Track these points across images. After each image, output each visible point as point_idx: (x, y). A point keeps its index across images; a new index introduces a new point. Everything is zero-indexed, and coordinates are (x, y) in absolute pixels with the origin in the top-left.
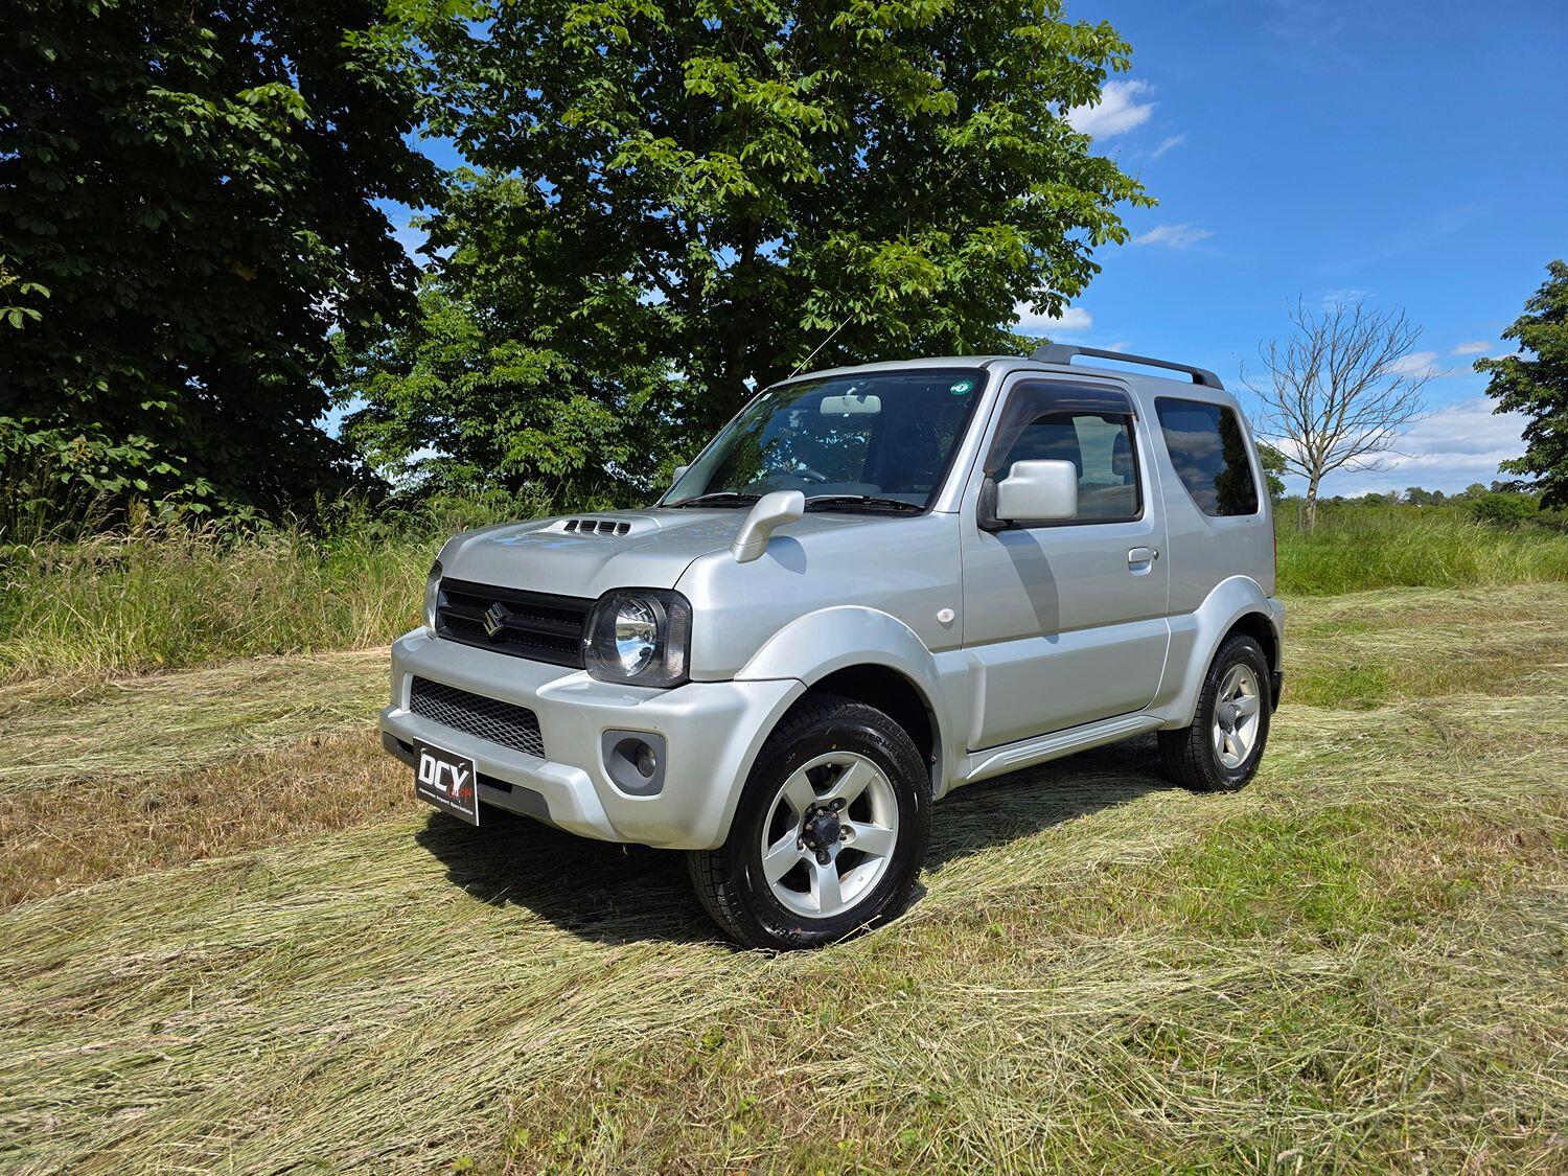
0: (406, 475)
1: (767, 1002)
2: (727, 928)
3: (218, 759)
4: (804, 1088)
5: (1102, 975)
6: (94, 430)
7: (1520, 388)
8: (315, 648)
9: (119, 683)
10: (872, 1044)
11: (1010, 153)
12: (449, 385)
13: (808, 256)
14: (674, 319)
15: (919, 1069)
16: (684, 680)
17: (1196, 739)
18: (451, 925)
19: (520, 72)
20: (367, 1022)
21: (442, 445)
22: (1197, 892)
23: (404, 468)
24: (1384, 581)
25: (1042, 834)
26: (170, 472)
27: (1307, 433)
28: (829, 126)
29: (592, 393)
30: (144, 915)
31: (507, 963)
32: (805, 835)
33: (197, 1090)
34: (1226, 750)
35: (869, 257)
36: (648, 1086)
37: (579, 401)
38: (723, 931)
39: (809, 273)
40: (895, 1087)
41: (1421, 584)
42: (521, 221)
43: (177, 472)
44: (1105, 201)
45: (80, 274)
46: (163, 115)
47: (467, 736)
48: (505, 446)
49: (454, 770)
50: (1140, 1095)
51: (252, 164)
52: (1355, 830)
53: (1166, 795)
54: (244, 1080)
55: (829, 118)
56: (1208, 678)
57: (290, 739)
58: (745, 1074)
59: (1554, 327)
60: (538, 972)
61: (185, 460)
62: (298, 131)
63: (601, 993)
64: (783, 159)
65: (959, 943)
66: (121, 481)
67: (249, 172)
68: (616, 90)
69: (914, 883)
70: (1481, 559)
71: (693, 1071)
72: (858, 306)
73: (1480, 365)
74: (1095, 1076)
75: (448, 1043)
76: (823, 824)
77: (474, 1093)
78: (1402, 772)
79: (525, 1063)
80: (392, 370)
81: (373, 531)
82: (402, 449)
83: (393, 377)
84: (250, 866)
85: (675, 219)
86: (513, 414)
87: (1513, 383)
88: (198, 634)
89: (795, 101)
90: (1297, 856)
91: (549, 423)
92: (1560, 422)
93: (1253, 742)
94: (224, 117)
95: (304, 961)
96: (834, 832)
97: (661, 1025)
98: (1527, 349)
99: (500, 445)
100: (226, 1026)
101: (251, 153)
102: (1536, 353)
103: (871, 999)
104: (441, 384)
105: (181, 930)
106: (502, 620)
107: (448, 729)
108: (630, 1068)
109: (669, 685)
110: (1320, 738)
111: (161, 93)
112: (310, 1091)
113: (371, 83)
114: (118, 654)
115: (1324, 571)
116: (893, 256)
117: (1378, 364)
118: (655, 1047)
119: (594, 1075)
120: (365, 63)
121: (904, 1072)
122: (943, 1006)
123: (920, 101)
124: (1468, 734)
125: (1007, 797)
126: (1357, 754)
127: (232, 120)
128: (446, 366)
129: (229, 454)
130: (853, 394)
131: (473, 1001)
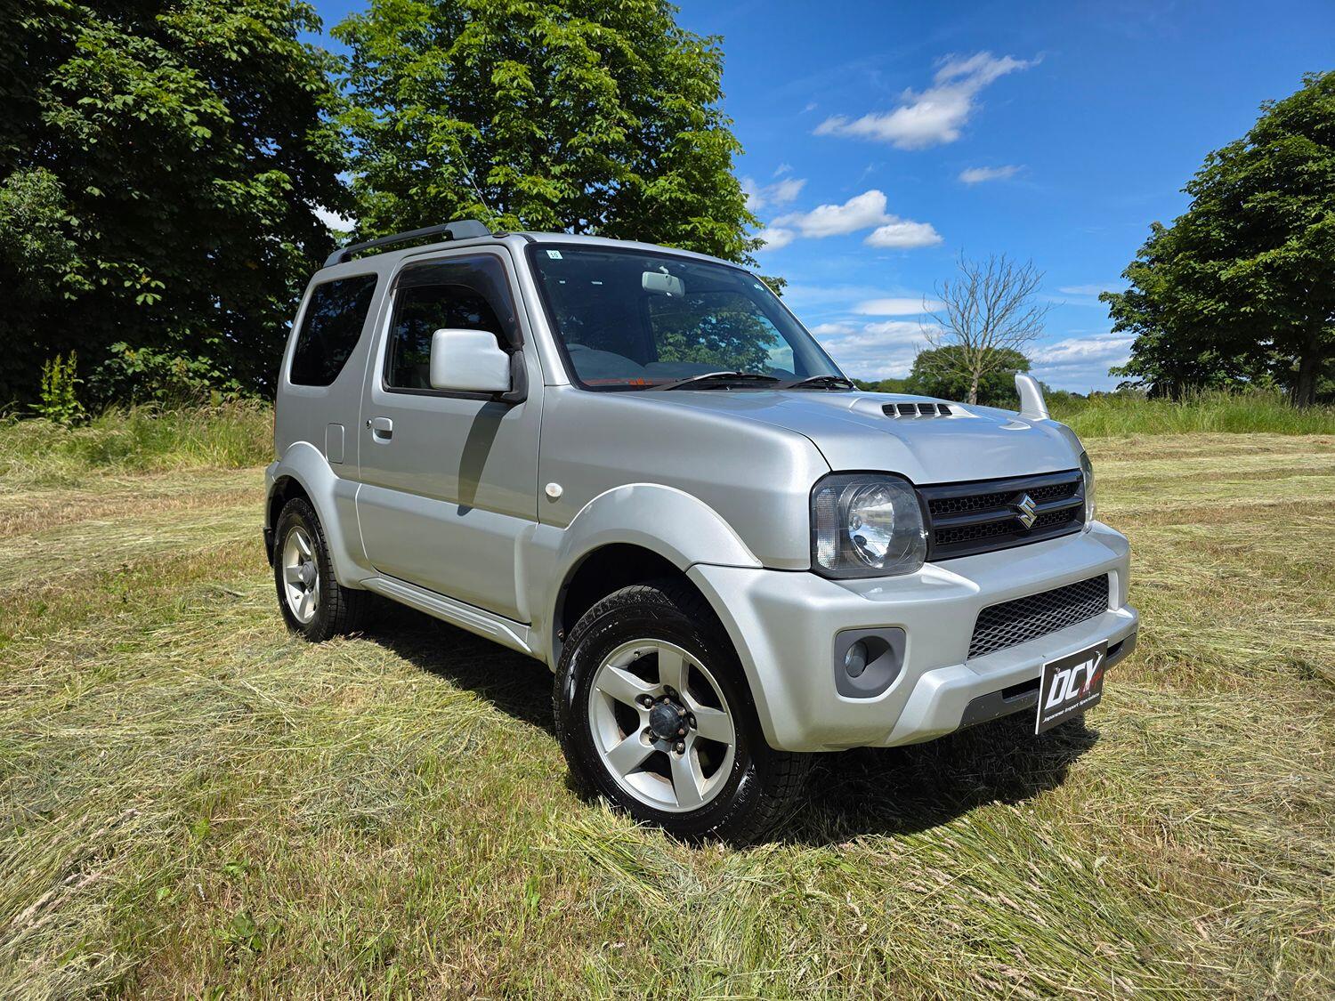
6: (184, 354)
26: (219, 375)
43: (223, 376)
46: (221, 194)
61: (226, 369)
66: (198, 380)
73: (1101, 297)
94: (249, 191)
111: (220, 182)
127: (253, 192)
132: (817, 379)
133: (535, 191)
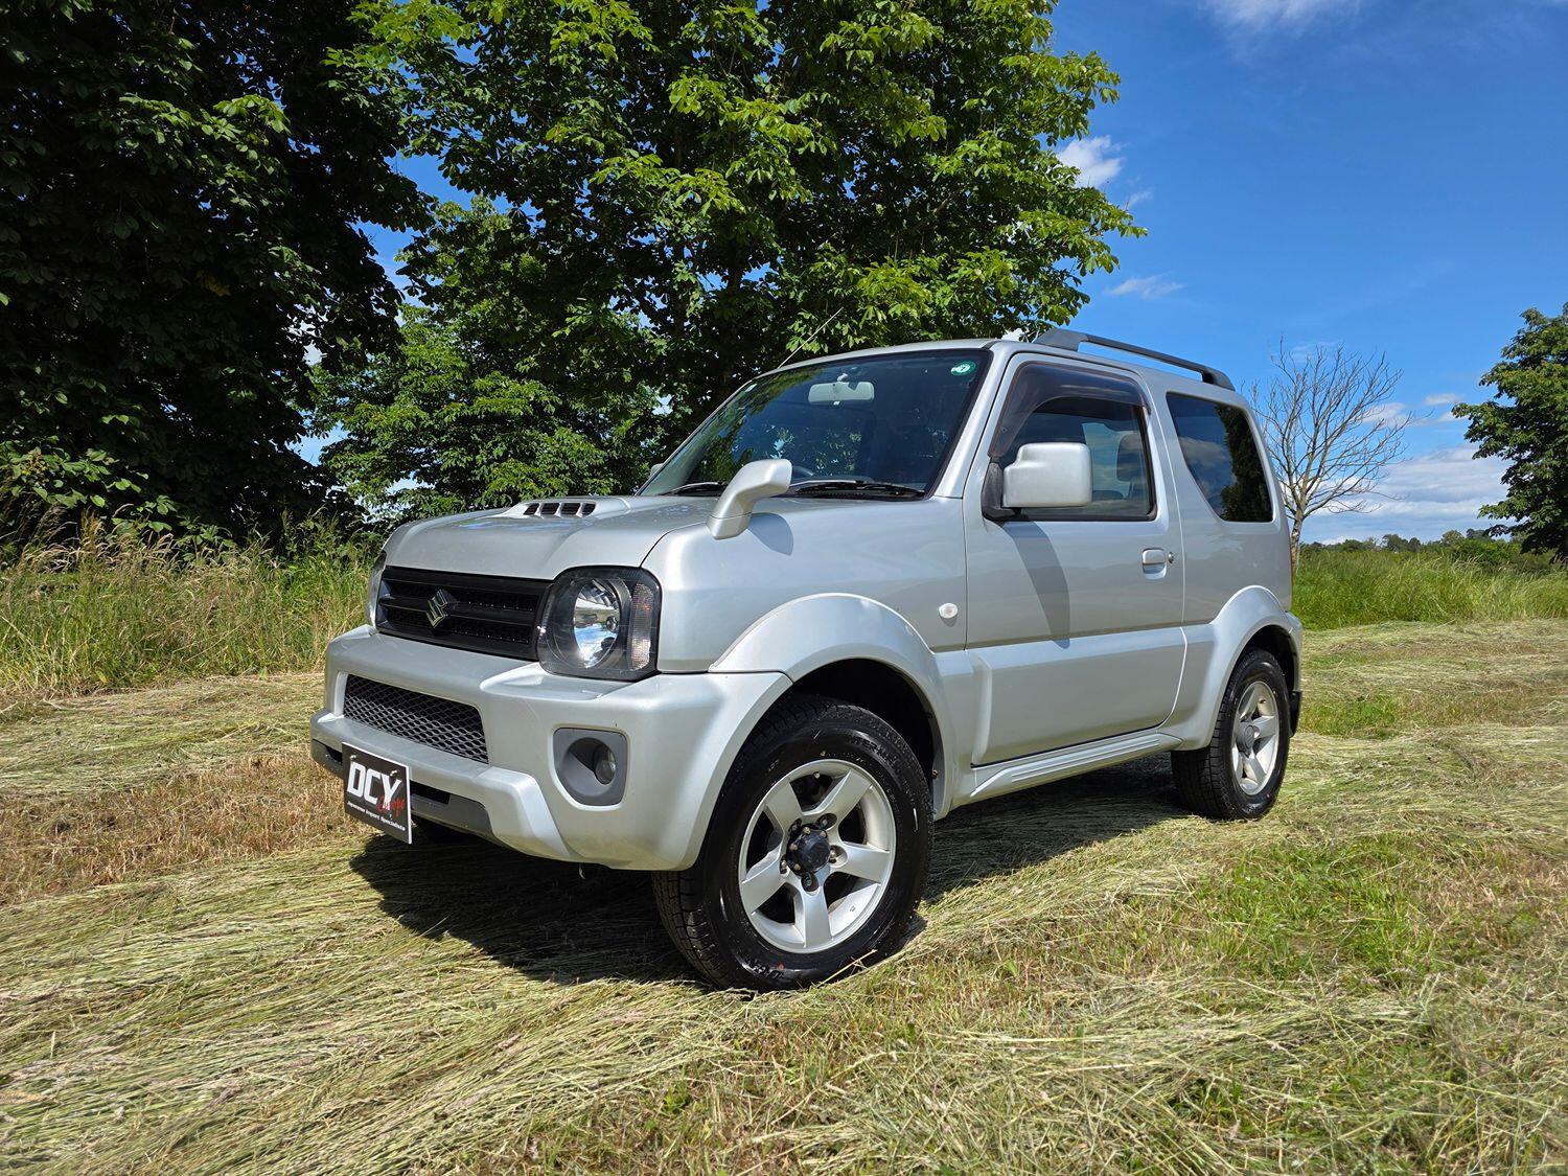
0: (385, 506)
1: (743, 1053)
2: (696, 964)
3: (145, 779)
4: (786, 1160)
5: (1135, 1021)
6: (51, 444)
7: (1499, 433)
8: (272, 670)
9: (53, 703)
10: (869, 1104)
11: (1000, 180)
12: (431, 415)
13: (796, 279)
14: (657, 343)
15: (926, 1137)
16: (651, 671)
17: (1214, 761)
18: (377, 960)
19: (506, 92)
20: (261, 1076)
21: (423, 475)
22: (1231, 927)
23: (383, 499)
24: (1379, 616)
25: (1051, 863)
26: (129, 489)
27: (1290, 474)
28: (817, 148)
29: (577, 426)
30: (20, 948)
31: (438, 1005)
32: (789, 856)
33: (40, 1159)
34: (1245, 776)
35: (857, 278)
36: (595, 1156)
37: (563, 433)
38: (693, 968)
39: (796, 296)
40: (897, 1159)
41: (1417, 619)
42: (505, 246)
43: (137, 489)
44: (1093, 231)
45: (41, 282)
46: (136, 121)
47: (404, 740)
48: (488, 479)
49: (386, 779)
50: (1194, 1168)
51: (228, 179)
52: (1393, 861)
53: (1182, 823)
54: (97, 1149)
55: (817, 140)
56: (1226, 694)
57: (229, 760)
58: (714, 1142)
59: (1530, 372)
60: (475, 1016)
61: (146, 476)
62: (277, 144)
63: (546, 1041)
64: (770, 176)
65: (965, 983)
66: (77, 496)
67: (225, 187)
68: (602, 109)
69: (913, 914)
70: (1475, 595)
71: (651, 1138)
72: (846, 329)
73: (1458, 409)
74: (1140, 1144)
75: (355, 1102)
76: (810, 843)
77: (379, 1166)
78: (1432, 801)
79: (446, 1127)
80: (373, 400)
81: (343, 554)
82: (382, 480)
83: (375, 407)
84: (155, 893)
85: (662, 245)
86: (495, 445)
87: (1492, 429)
88: (147, 653)
89: (782, 119)
90: (1333, 889)
91: (533, 456)
92: (1539, 467)
93: (1273, 767)
94: (200, 127)
95: (197, 1002)
96: (823, 853)
97: (616, 1081)
98: (1505, 395)
99: (482, 476)
100: (88, 1080)
101: (228, 167)
102: (1514, 399)
103: (865, 1049)
104: (423, 415)
105: (61, 964)
106: (446, 609)
107: (383, 734)
108: (575, 1134)
109: (633, 677)
110: (1337, 767)
111: (134, 100)
112: (176, 1163)
113: (355, 102)
114: (58, 674)
115: (1318, 605)
116: (881, 277)
117: (1359, 406)
118: (608, 1107)
119: (530, 1143)
120: (348, 82)
121: (908, 1140)
122: (951, 1058)
123: (909, 126)
124: (1493, 762)
125: (1009, 822)
126: (1380, 783)
127: (208, 130)
128: (426, 396)
129: (194, 472)
130: (844, 380)
131: (392, 1050)
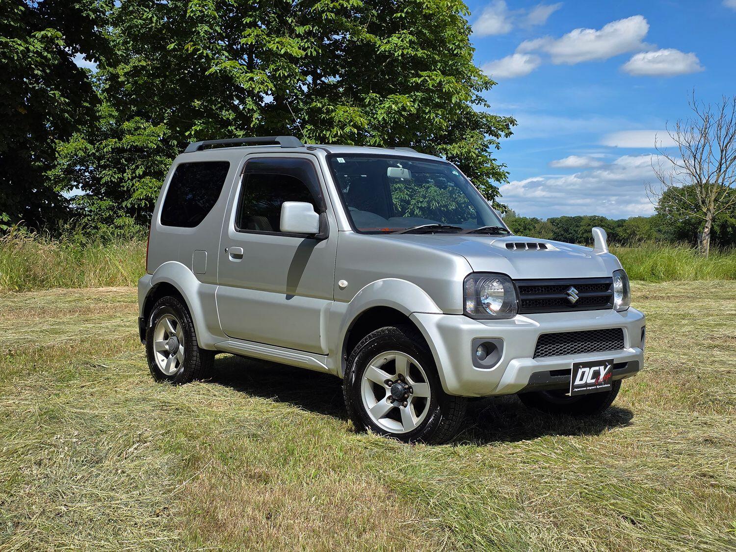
49: (602, 368)
132: (489, 228)
133: (283, 52)
